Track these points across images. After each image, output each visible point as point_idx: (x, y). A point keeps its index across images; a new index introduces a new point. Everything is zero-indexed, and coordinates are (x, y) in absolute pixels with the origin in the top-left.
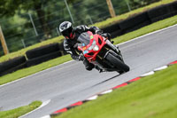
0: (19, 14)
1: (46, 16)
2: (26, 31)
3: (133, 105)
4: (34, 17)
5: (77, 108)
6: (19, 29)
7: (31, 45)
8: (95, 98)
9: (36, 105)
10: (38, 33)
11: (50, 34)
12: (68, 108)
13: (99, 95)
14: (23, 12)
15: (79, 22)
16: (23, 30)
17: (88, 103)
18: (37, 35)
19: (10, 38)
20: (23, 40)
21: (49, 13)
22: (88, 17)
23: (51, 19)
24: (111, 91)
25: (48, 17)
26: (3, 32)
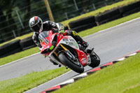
6: (64, 4)
7: (72, 17)
8: (122, 59)
10: (79, 8)
11: (88, 8)
12: (101, 68)
13: (126, 57)
18: (77, 9)
20: (66, 14)
24: (135, 54)
26: (51, 7)
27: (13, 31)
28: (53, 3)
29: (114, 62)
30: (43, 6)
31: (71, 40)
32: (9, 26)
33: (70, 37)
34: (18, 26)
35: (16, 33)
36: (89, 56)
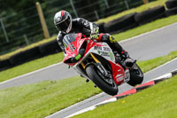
27: (96, 12)
31: (105, 49)
32: (90, 5)
33: (105, 45)
34: (102, 5)
35: (99, 14)
36: (127, 71)
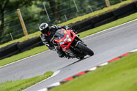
0: (36, 4)
1: (56, 6)
2: (41, 17)
3: (124, 74)
4: (47, 7)
5: (81, 77)
6: (36, 16)
8: (94, 69)
9: (49, 74)
10: (51, 19)
11: (60, 19)
12: (74, 77)
13: (98, 67)
14: (38, 2)
15: (82, 10)
16: (39, 17)
17: (89, 73)
19: (29, 23)
20: (38, 24)
21: (59, 3)
22: (89, 6)
23: (60, 8)
24: (106, 64)
25: (58, 7)
26: (23, 18)
28: (26, 14)
29: (86, 72)
30: (16, 16)
